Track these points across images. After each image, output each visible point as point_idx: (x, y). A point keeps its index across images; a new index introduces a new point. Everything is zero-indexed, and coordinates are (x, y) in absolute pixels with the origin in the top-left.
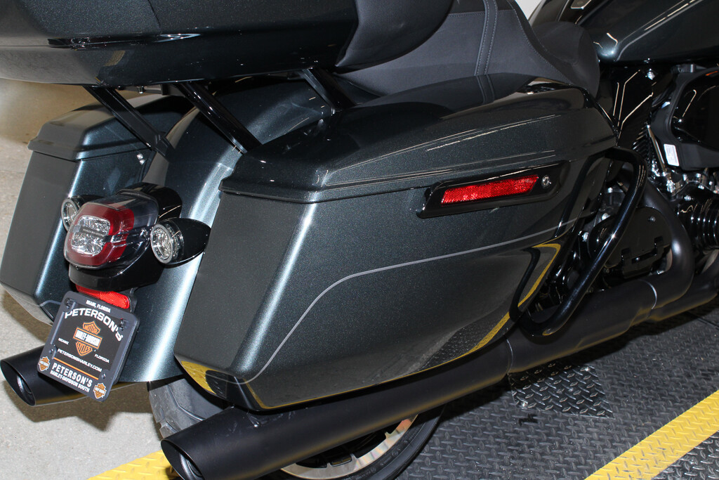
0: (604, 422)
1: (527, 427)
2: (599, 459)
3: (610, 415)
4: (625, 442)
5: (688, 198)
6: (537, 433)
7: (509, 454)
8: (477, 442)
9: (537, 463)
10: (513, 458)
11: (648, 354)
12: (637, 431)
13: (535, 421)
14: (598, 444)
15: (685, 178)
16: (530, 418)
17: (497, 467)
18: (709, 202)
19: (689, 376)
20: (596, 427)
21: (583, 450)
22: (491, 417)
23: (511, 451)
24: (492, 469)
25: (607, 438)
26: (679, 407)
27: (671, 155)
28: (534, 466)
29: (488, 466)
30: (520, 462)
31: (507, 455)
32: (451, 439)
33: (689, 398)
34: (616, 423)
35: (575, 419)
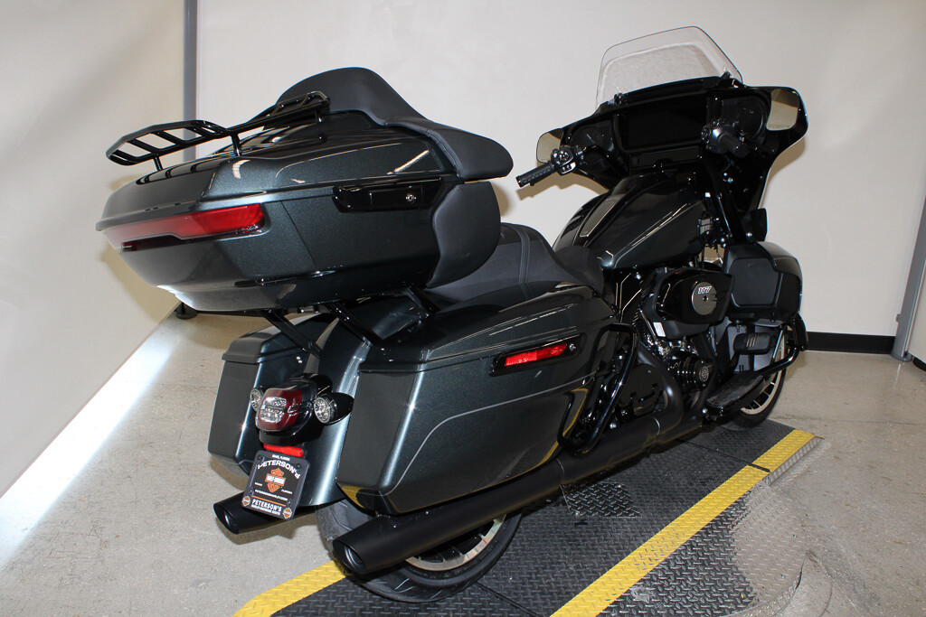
0: (635, 520)
1: (581, 528)
2: (633, 544)
3: (638, 515)
4: (650, 532)
5: (674, 358)
6: (588, 532)
7: (570, 547)
8: (546, 541)
9: (589, 551)
10: (573, 549)
11: (661, 472)
12: (658, 524)
13: (586, 524)
14: (631, 535)
15: (671, 344)
16: (583, 522)
17: (562, 556)
18: (688, 359)
19: (691, 484)
20: (629, 524)
21: (621, 540)
22: (554, 524)
23: (571, 545)
24: (559, 559)
25: (638, 530)
26: (686, 506)
27: (659, 329)
28: (587, 553)
29: (555, 556)
30: (578, 552)
31: (568, 548)
32: (528, 541)
33: (692, 499)
34: (643, 520)
35: (613, 520)
